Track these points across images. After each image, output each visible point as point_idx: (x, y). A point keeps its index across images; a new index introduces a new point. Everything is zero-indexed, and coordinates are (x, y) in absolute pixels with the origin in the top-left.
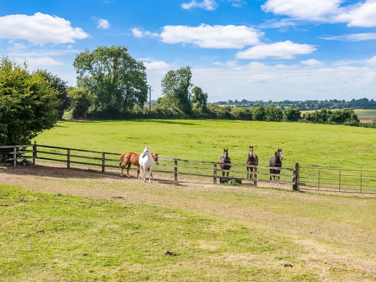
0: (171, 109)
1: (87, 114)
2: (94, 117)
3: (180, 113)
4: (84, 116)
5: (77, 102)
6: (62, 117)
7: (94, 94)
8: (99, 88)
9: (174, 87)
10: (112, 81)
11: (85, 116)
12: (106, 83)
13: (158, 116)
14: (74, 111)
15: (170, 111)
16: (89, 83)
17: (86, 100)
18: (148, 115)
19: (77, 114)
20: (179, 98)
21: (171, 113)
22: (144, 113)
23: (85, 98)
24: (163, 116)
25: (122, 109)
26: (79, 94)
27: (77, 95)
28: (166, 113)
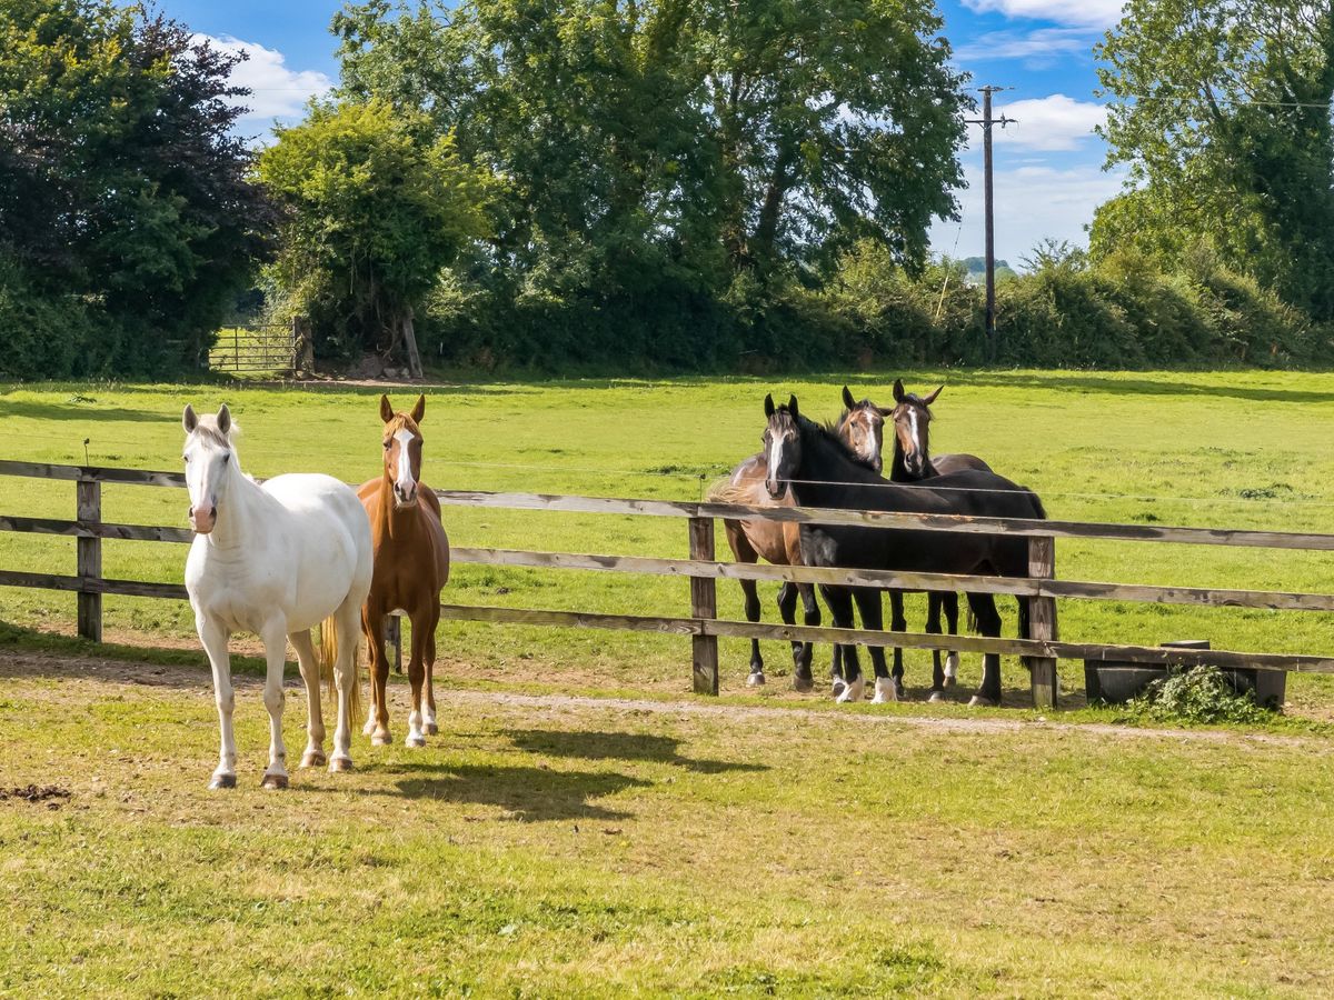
0: (1179, 282)
1: (427, 327)
2: (485, 355)
3: (1259, 316)
4: (404, 344)
5: (331, 225)
6: (205, 357)
7: (486, 155)
8: (524, 105)
9: (1209, 96)
10: (640, 45)
11: (412, 346)
12: (591, 65)
13: (1066, 346)
14: (314, 308)
15: (1168, 295)
16: (440, 64)
17: (415, 210)
18: (973, 334)
19: (340, 326)
20: (1259, 188)
21: (1185, 313)
22: (938, 317)
23: (404, 191)
24: (1106, 346)
25: (741, 286)
26: (352, 160)
27: (330, 163)
28: (1136, 314)
